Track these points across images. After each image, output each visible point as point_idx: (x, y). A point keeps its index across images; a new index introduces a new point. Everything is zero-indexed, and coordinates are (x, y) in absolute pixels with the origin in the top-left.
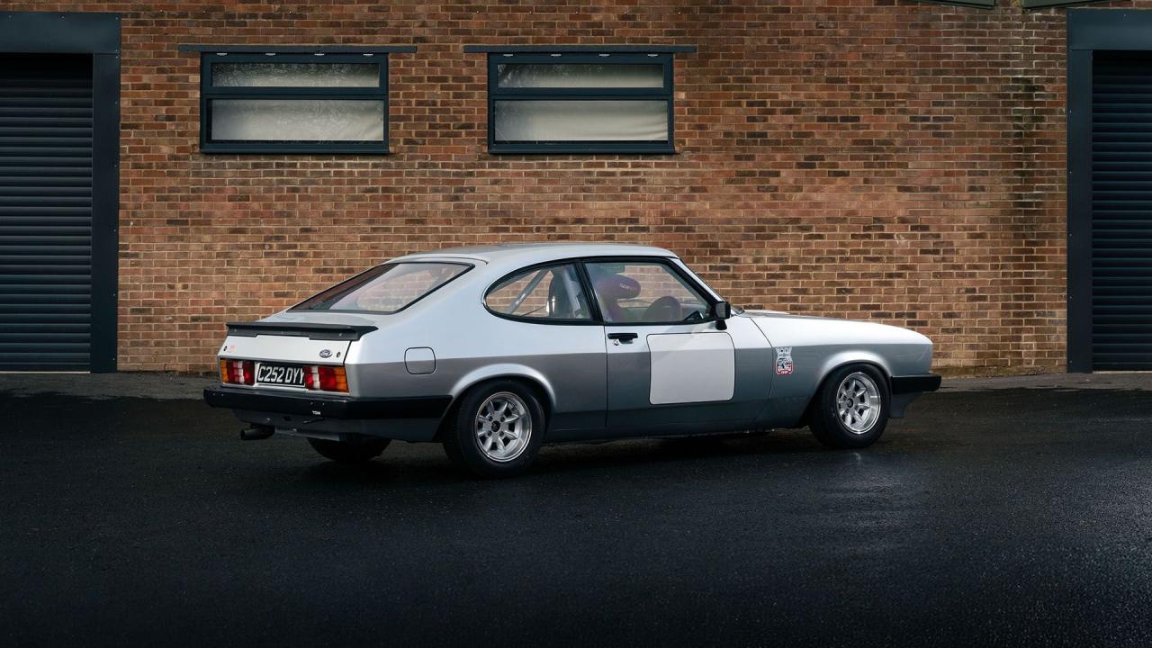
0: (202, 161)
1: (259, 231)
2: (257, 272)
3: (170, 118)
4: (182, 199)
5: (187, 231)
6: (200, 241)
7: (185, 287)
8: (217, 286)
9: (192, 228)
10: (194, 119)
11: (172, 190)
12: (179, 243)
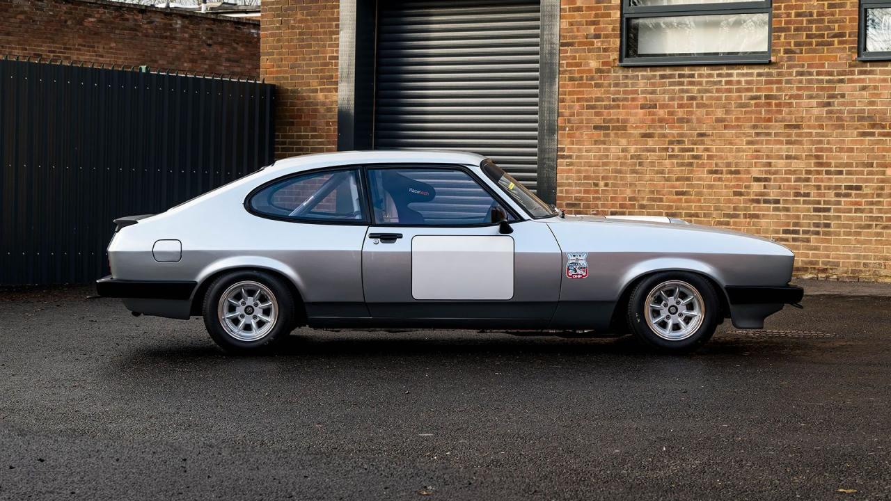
0: (621, 74)
1: (664, 136)
2: (662, 172)
3: (597, 36)
4: (606, 107)
5: (607, 135)
6: (618, 144)
7: (606, 185)
8: (631, 185)
9: (612, 133)
10: (615, 36)
11: (598, 99)
12: (602, 146)
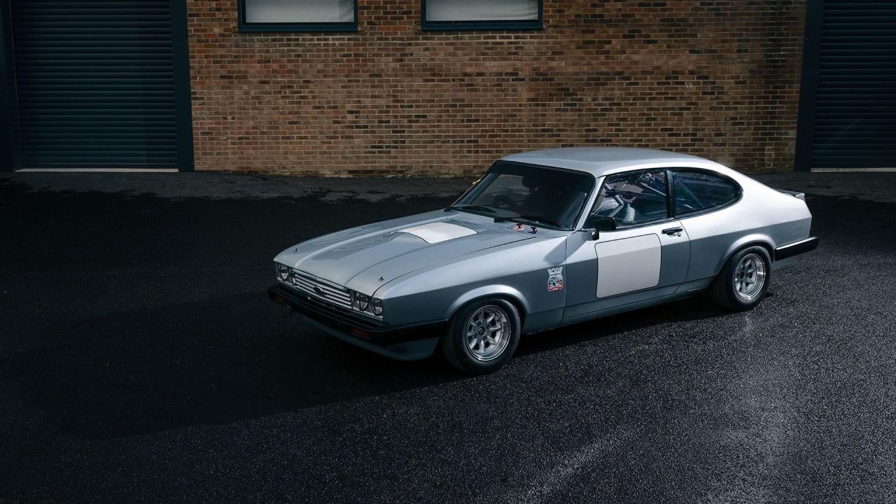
0: (240, 38)
1: (278, 82)
2: (277, 108)
3: (219, 10)
4: (229, 62)
5: (232, 83)
6: (241, 89)
7: (233, 118)
8: (253, 117)
9: (235, 81)
10: (233, 10)
11: (222, 56)
12: (228, 91)
